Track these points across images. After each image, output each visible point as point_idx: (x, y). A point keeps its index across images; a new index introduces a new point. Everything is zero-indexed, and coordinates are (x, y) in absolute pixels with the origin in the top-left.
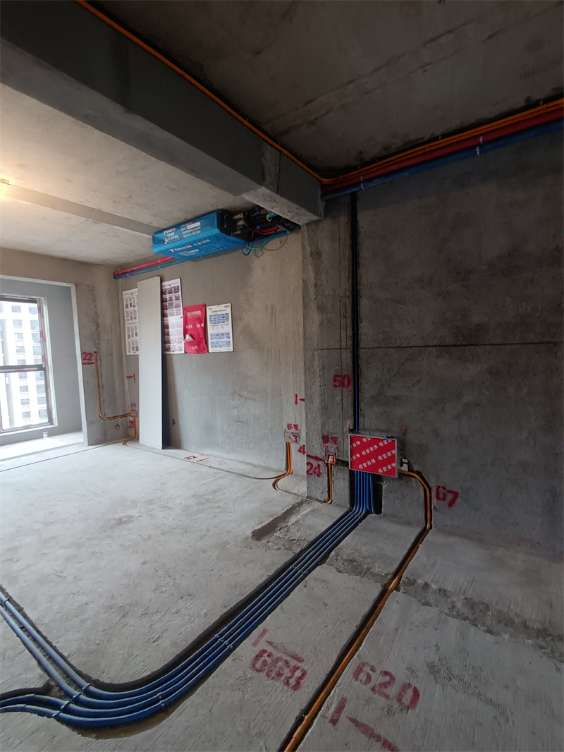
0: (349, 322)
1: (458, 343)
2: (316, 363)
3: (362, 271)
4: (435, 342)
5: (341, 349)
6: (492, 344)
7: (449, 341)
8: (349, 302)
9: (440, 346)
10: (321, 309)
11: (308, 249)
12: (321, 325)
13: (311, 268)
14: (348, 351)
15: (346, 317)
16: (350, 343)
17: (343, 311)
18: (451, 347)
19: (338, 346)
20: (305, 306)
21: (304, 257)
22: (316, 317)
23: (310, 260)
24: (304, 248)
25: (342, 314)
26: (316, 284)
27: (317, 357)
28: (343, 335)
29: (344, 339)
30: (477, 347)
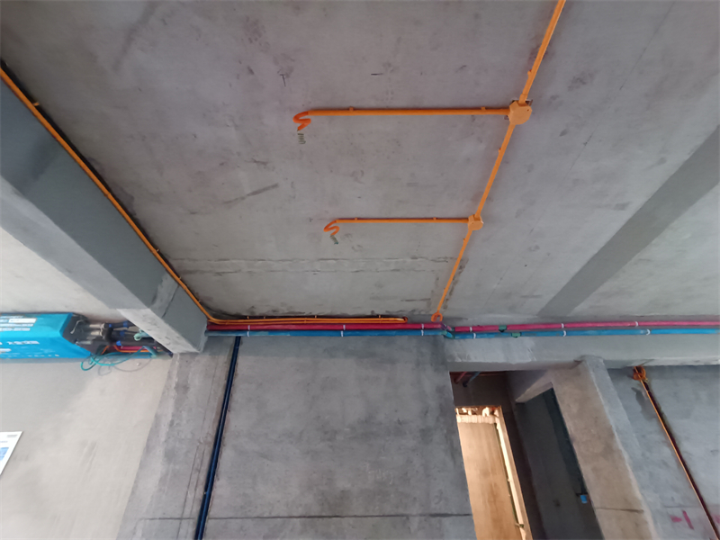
0: (202, 477)
1: (324, 514)
4: (300, 511)
5: (181, 519)
7: (315, 511)
8: (208, 450)
9: (304, 517)
10: (170, 456)
11: (175, 379)
12: (162, 480)
13: (171, 402)
14: (192, 522)
15: (199, 472)
16: (197, 509)
17: (198, 461)
18: (316, 519)
19: (178, 514)
20: (148, 449)
21: (167, 388)
22: (158, 466)
23: (173, 393)
24: (170, 377)
25: (196, 466)
26: (171, 424)
27: (140, 533)
28: (190, 496)
29: (190, 502)
30: (342, 519)
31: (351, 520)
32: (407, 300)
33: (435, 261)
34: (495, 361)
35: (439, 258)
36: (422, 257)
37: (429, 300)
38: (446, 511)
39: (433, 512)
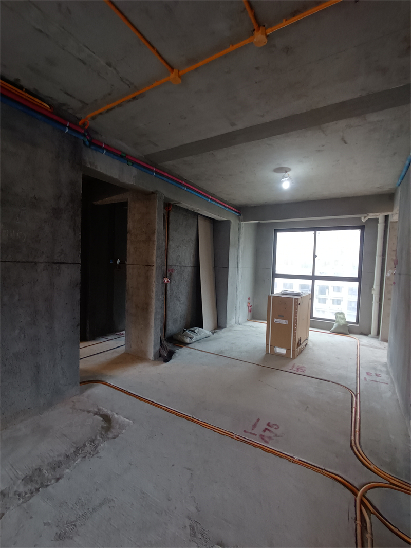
32: (67, 93)
33: (122, 79)
34: (112, 176)
35: (127, 80)
36: (115, 69)
37: (88, 104)
38: (64, 261)
39: (56, 261)
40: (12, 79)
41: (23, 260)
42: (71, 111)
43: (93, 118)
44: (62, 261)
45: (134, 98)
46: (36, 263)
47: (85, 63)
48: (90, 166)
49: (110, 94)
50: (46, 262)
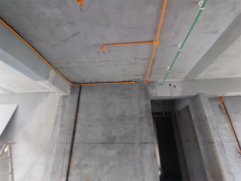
0: (72, 132)
1: (108, 142)
2: (54, 149)
3: (79, 114)
4: (101, 142)
5: (66, 143)
6: (118, 143)
7: (106, 141)
8: (73, 124)
9: (102, 143)
10: (62, 126)
11: (61, 104)
12: (60, 133)
13: (61, 111)
14: (69, 144)
15: (71, 130)
16: (71, 140)
17: (70, 128)
18: (106, 144)
19: (65, 142)
20: (55, 124)
21: (59, 106)
22: (58, 129)
23: (61, 108)
25: (69, 129)
26: (61, 117)
27: (55, 147)
28: (68, 137)
29: (68, 139)
30: (114, 144)
31: (117, 144)
32: (135, 76)
33: (143, 60)
34: (167, 96)
35: (145, 59)
36: (138, 59)
37: (143, 75)
38: (147, 142)
39: (143, 142)
40: (123, 81)
41: (129, 142)
42: (142, 80)
43: (150, 78)
44: (146, 142)
45: (153, 62)
46: (134, 143)
47: (130, 64)
48: (154, 96)
49: (145, 67)
50: (138, 143)
